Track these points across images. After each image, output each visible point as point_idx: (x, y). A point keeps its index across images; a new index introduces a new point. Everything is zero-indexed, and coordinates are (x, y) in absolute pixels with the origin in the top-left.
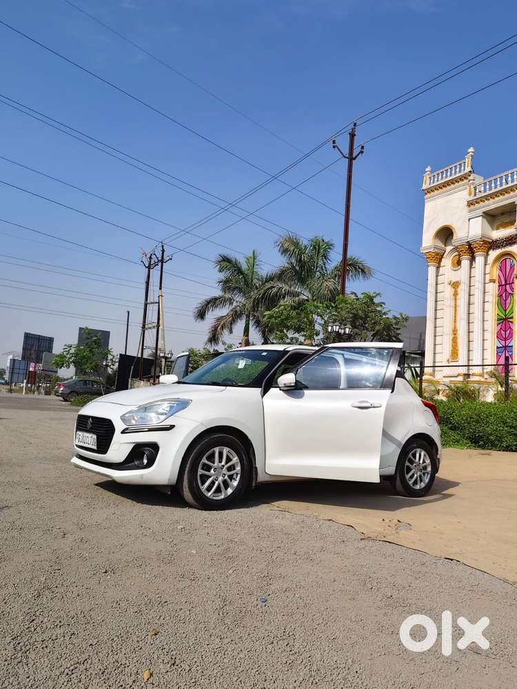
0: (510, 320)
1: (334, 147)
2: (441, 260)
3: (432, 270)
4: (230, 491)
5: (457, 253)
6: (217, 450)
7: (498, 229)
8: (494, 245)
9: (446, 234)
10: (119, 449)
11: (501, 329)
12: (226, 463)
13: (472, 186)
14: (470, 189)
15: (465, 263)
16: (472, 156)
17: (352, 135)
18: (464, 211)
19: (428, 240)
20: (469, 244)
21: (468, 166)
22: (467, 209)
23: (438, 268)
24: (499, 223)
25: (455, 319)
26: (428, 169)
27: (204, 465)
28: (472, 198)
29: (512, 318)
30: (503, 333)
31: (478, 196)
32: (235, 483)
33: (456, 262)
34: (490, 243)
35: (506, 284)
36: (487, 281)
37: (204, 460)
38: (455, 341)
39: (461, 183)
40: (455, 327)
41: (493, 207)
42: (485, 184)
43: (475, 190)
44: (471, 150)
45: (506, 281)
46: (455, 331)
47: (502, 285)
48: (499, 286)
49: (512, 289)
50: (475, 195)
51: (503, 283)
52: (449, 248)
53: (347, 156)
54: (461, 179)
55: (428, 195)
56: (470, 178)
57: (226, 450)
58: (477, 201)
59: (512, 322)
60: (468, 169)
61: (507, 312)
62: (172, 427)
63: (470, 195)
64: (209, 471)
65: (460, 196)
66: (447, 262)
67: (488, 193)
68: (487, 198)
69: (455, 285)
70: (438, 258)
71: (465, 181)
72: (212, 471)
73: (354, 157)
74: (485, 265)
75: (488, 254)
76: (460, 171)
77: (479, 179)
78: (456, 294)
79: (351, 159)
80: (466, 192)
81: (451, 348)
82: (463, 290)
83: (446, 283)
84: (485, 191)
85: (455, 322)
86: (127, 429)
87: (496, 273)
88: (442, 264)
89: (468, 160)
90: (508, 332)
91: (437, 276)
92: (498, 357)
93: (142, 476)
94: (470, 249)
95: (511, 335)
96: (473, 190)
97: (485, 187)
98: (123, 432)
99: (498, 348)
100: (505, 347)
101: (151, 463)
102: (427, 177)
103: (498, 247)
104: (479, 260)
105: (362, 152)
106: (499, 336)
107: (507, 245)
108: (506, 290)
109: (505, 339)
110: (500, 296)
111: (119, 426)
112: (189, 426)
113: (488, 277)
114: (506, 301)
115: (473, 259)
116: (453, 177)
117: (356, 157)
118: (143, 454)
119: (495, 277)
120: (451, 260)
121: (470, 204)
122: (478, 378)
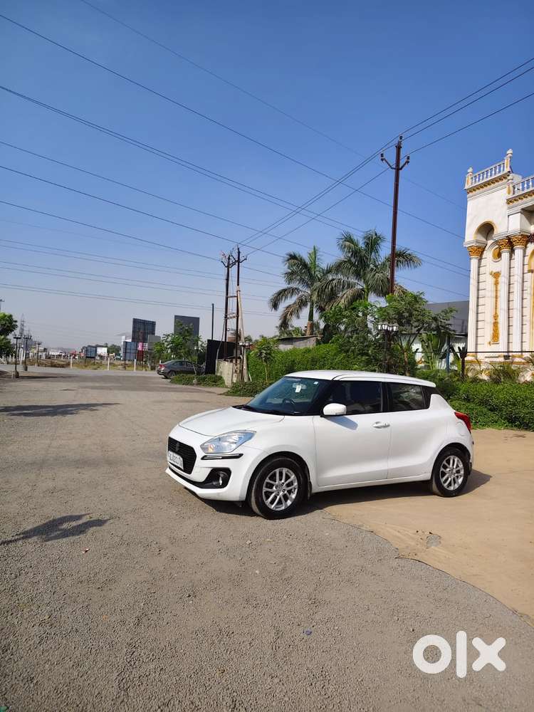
1: (382, 160)
2: (482, 252)
3: (474, 262)
4: (289, 503)
5: (497, 246)
6: (277, 471)
8: (532, 238)
9: (487, 229)
10: (201, 470)
12: (286, 480)
13: (511, 186)
14: (509, 188)
15: (505, 255)
16: (510, 157)
17: (399, 148)
18: (504, 209)
19: (471, 235)
20: (509, 238)
21: (507, 167)
22: (506, 206)
23: (480, 260)
25: (496, 306)
26: (470, 170)
27: (267, 483)
28: (511, 196)
31: (516, 195)
32: (293, 496)
33: (496, 254)
34: (528, 237)
36: (526, 271)
37: (267, 480)
38: (496, 324)
39: (500, 182)
40: (496, 313)
41: (530, 204)
42: (523, 183)
43: (514, 188)
44: (510, 151)
46: (496, 317)
50: (514, 194)
52: (490, 242)
53: (394, 167)
54: (500, 179)
55: (471, 194)
56: (509, 178)
57: (285, 471)
58: (516, 199)
60: (507, 169)
62: (241, 455)
63: (509, 193)
64: (272, 488)
65: (500, 194)
66: (488, 255)
67: (526, 191)
68: (525, 196)
69: (496, 275)
70: (480, 251)
71: (505, 181)
72: (274, 488)
73: (400, 167)
74: (524, 256)
75: (526, 247)
76: (500, 172)
77: (517, 178)
78: (496, 283)
79: (398, 169)
80: (506, 190)
81: (492, 332)
82: (503, 280)
83: (488, 273)
84: (523, 189)
85: (496, 308)
86: (205, 456)
87: (533, 264)
88: (484, 257)
89: (507, 161)
91: (479, 267)
93: (218, 494)
94: (510, 243)
96: (512, 189)
97: (523, 186)
98: (203, 459)
101: (225, 484)
102: (469, 178)
104: (518, 252)
105: (408, 162)
111: (200, 453)
112: (254, 454)
113: (526, 268)
115: (512, 252)
116: (493, 177)
117: (402, 167)
118: (219, 477)
119: (533, 267)
120: (491, 253)
121: (509, 201)
122: (517, 360)
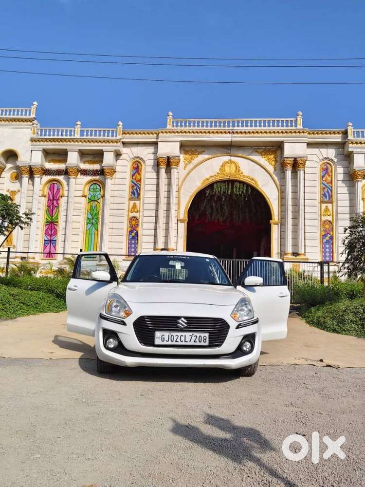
0: (55, 223)
2: (2, 173)
5: (17, 171)
7: (49, 162)
8: (47, 172)
11: (48, 228)
13: (36, 129)
14: (34, 130)
16: (36, 108)
18: (27, 144)
20: (30, 167)
21: (33, 114)
22: (30, 143)
24: (50, 159)
28: (35, 136)
29: (57, 222)
30: (50, 232)
31: (40, 137)
33: (14, 176)
34: (45, 170)
35: (53, 200)
36: (41, 195)
39: (26, 123)
41: (51, 147)
42: (41, 130)
44: (36, 103)
45: (53, 198)
47: (50, 200)
48: (48, 200)
49: (58, 204)
50: (38, 136)
51: (52, 199)
52: (9, 166)
54: (26, 120)
56: (34, 122)
58: (38, 140)
59: (57, 225)
60: (33, 116)
61: (53, 218)
65: (26, 132)
66: (6, 175)
67: (48, 137)
68: (46, 140)
69: (13, 193)
70: (1, 171)
71: (30, 123)
74: (41, 184)
75: (42, 177)
76: (25, 115)
80: (30, 131)
82: (23, 198)
83: (5, 190)
84: (45, 135)
86: (240, 325)
87: (47, 191)
88: (2, 176)
89: (33, 109)
90: (53, 231)
92: (45, 247)
94: (31, 171)
95: (55, 233)
96: (36, 131)
97: (45, 132)
98: (238, 327)
99: (45, 240)
100: (51, 241)
103: (50, 174)
104: (37, 180)
106: (46, 233)
107: (56, 174)
108: (53, 203)
109: (51, 236)
110: (49, 207)
113: (41, 193)
114: (53, 210)
115: (32, 178)
116: (19, 117)
119: (46, 193)
120: (10, 173)
121: (33, 140)
122: (31, 260)
